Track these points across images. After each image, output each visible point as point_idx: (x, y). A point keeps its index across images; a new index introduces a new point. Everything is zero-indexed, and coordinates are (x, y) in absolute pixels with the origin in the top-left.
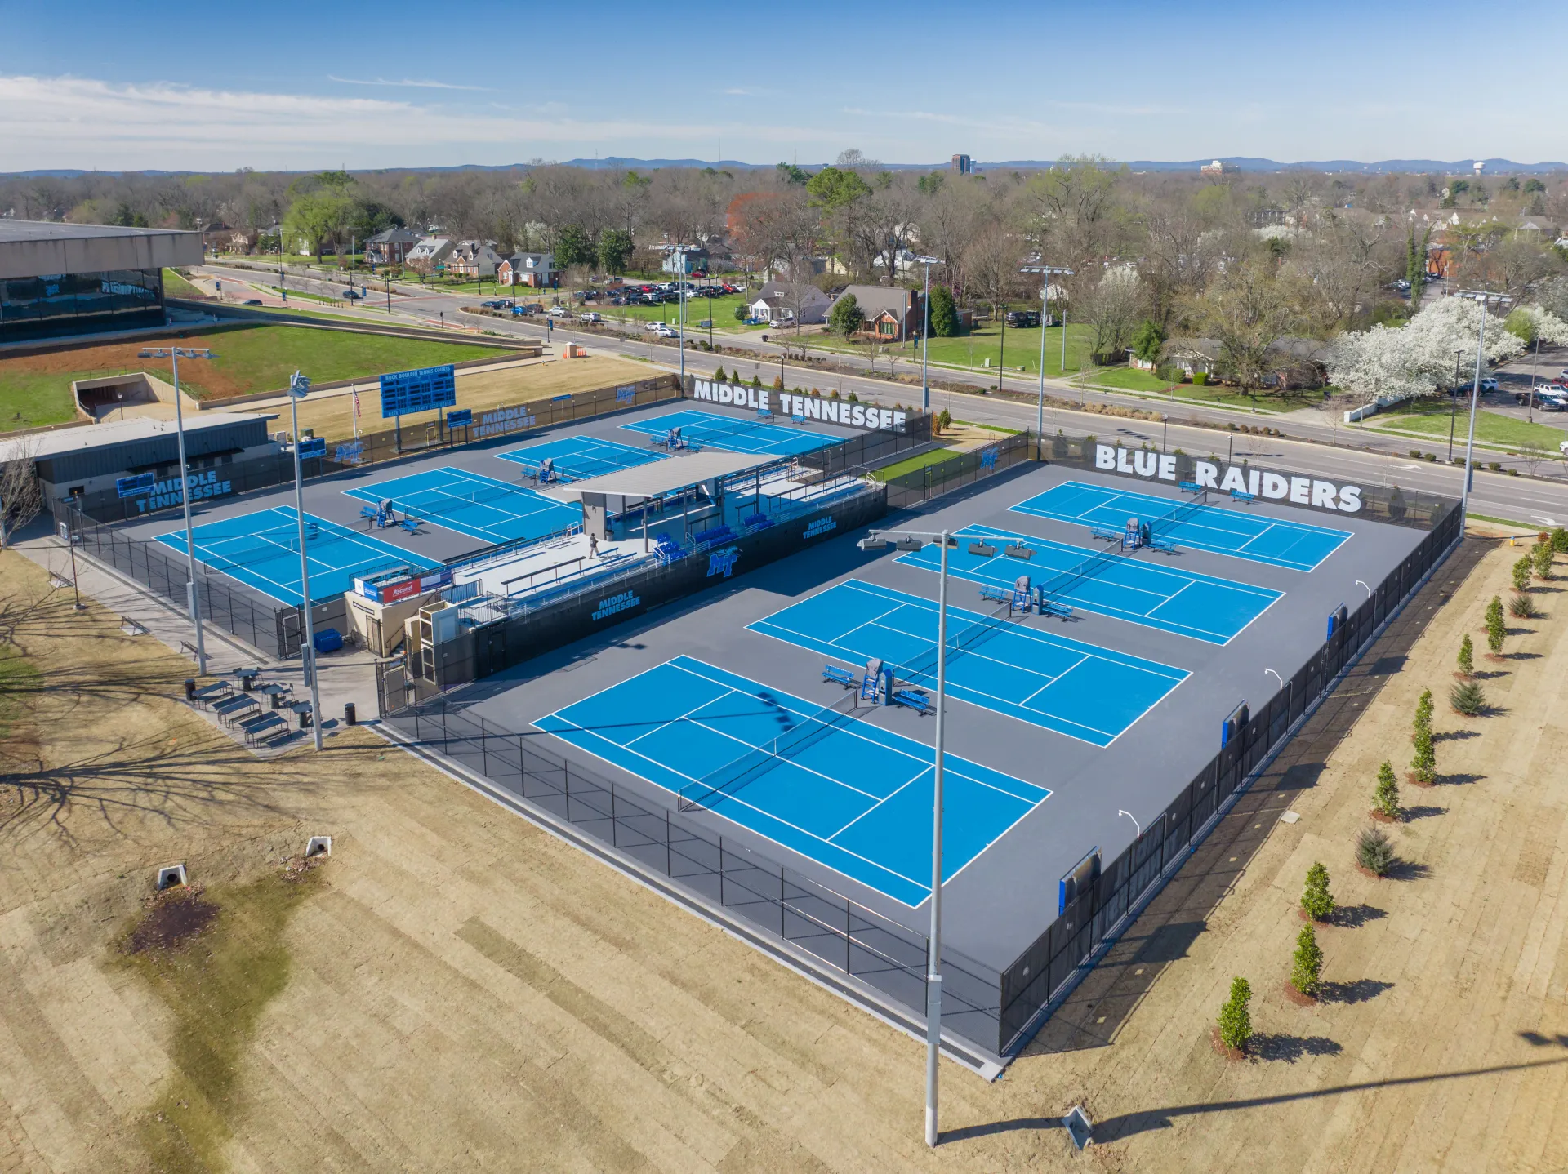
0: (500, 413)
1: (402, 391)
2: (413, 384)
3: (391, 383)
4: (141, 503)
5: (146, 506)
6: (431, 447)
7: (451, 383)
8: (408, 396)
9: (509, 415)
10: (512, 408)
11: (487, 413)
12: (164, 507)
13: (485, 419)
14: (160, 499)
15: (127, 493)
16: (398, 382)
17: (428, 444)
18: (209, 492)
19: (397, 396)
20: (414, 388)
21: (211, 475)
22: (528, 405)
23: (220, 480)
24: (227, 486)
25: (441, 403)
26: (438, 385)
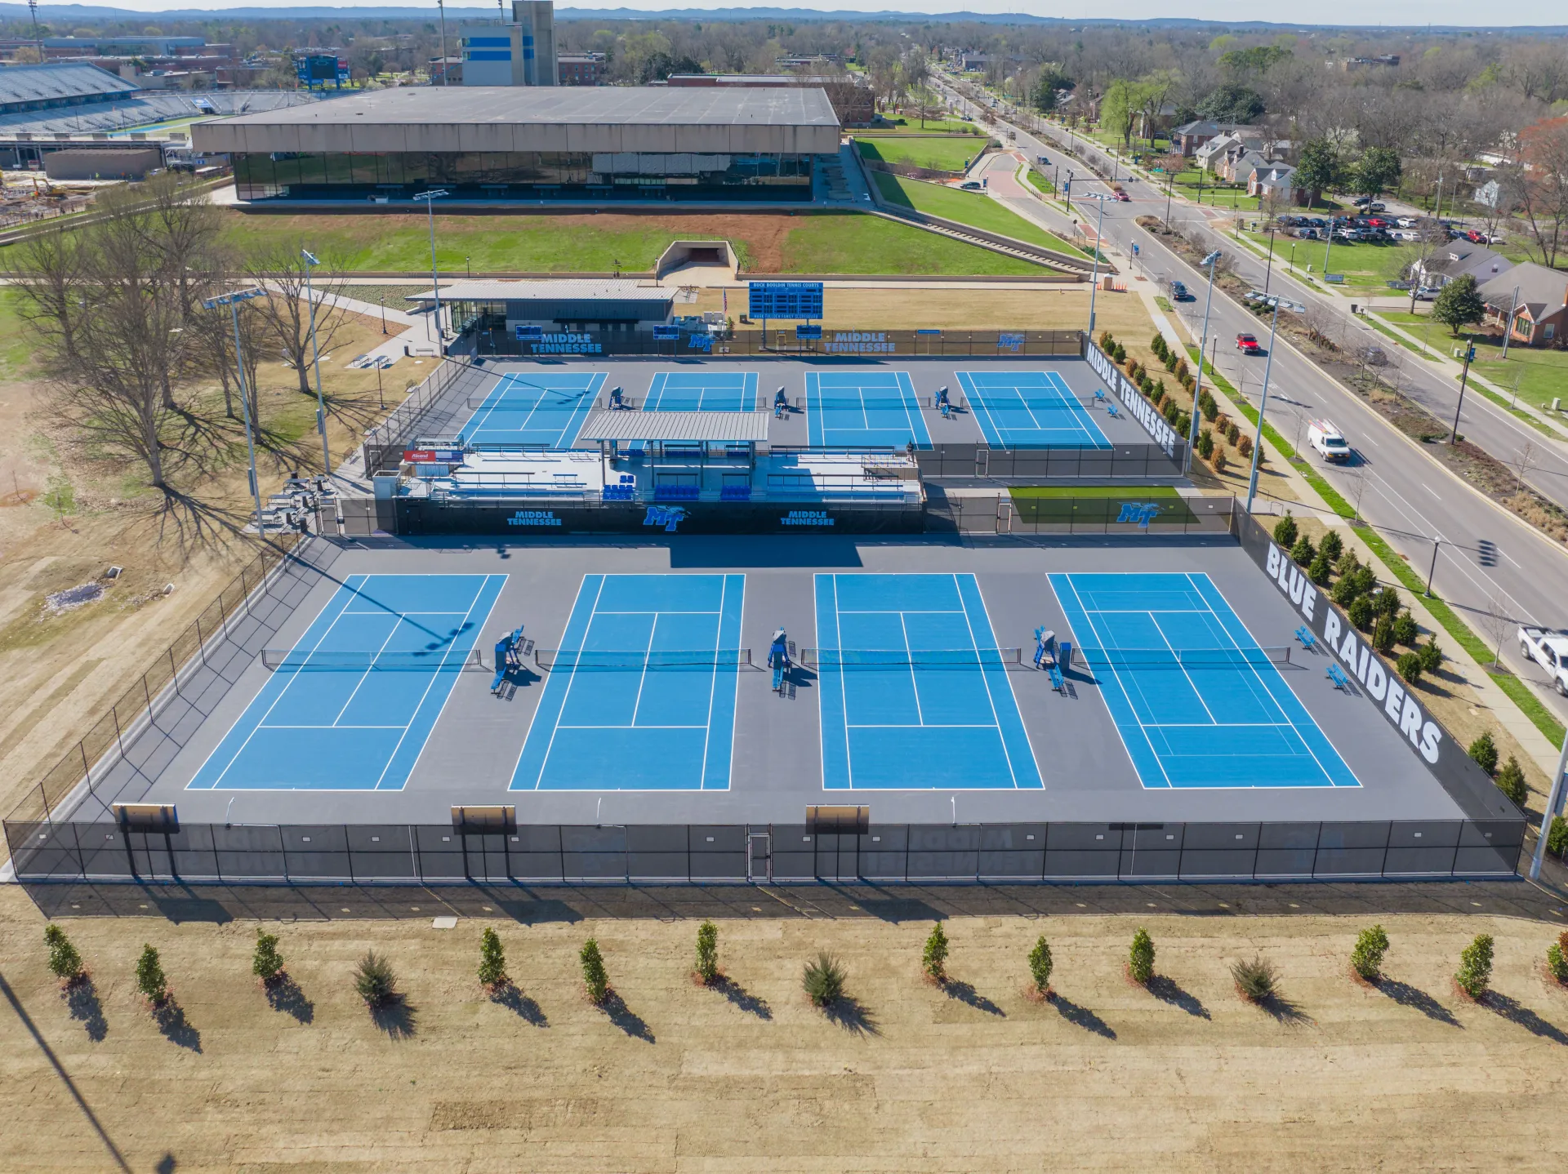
0: (855, 335)
1: (768, 298)
2: (780, 293)
3: (759, 290)
4: (534, 346)
5: (538, 348)
6: (780, 351)
7: (819, 299)
8: (774, 304)
9: (866, 338)
10: (870, 332)
11: (841, 332)
12: (550, 353)
13: (838, 338)
14: (548, 346)
15: (523, 337)
16: (765, 290)
17: (778, 348)
18: (584, 350)
19: (763, 301)
20: (781, 298)
21: (587, 337)
22: (888, 332)
23: (593, 341)
24: (598, 348)
25: (809, 315)
26: (805, 298)
